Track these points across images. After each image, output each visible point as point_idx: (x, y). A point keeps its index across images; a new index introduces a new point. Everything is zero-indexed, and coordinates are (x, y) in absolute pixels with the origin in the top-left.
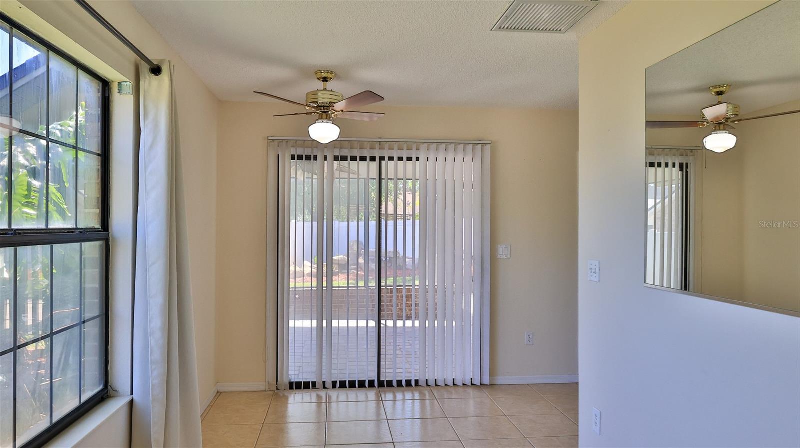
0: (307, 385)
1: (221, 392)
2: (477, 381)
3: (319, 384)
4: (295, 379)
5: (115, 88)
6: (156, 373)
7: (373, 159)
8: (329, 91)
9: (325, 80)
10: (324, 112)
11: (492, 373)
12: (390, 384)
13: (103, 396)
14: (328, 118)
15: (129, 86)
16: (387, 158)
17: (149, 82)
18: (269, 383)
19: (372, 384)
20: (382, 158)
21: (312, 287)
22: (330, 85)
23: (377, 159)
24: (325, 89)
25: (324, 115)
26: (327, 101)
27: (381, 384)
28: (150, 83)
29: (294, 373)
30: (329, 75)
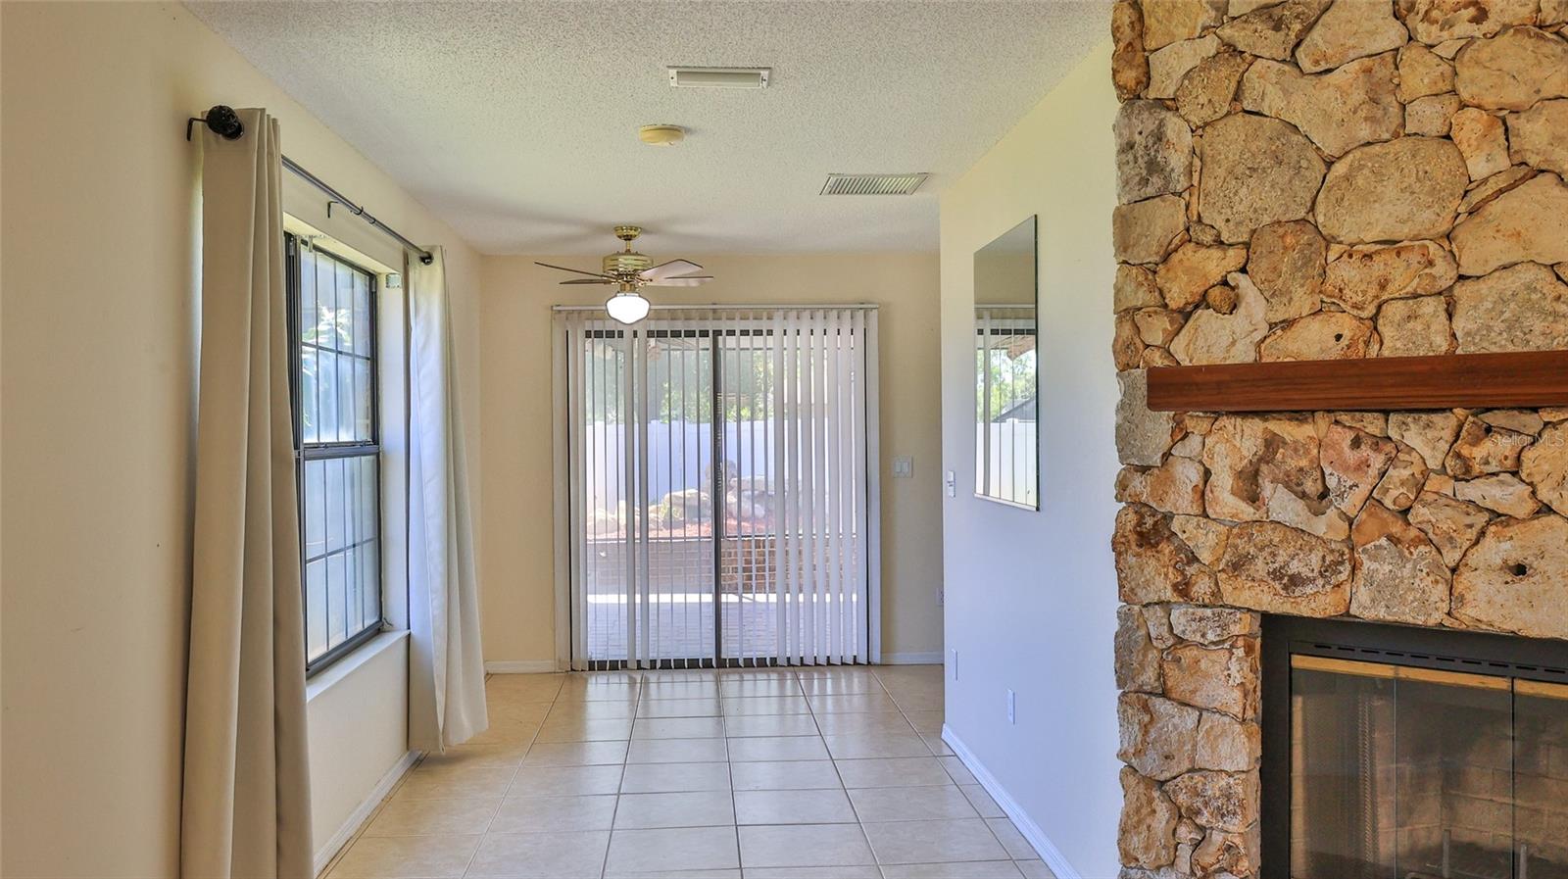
0: (614, 666)
1: (492, 675)
2: (863, 660)
3: (632, 665)
4: (597, 656)
5: (382, 281)
6: (435, 603)
7: (704, 334)
8: (633, 254)
9: (628, 238)
10: (628, 282)
11: (885, 649)
12: (734, 664)
13: (378, 630)
14: (633, 289)
15: (397, 280)
16: (724, 333)
17: (418, 271)
18: (560, 661)
19: (707, 664)
20: (717, 333)
21: (618, 539)
22: (633, 245)
23: (711, 334)
24: (628, 252)
25: (628, 285)
26: (631, 268)
27: (721, 664)
28: (420, 273)
29: (595, 650)
30: (632, 233)
